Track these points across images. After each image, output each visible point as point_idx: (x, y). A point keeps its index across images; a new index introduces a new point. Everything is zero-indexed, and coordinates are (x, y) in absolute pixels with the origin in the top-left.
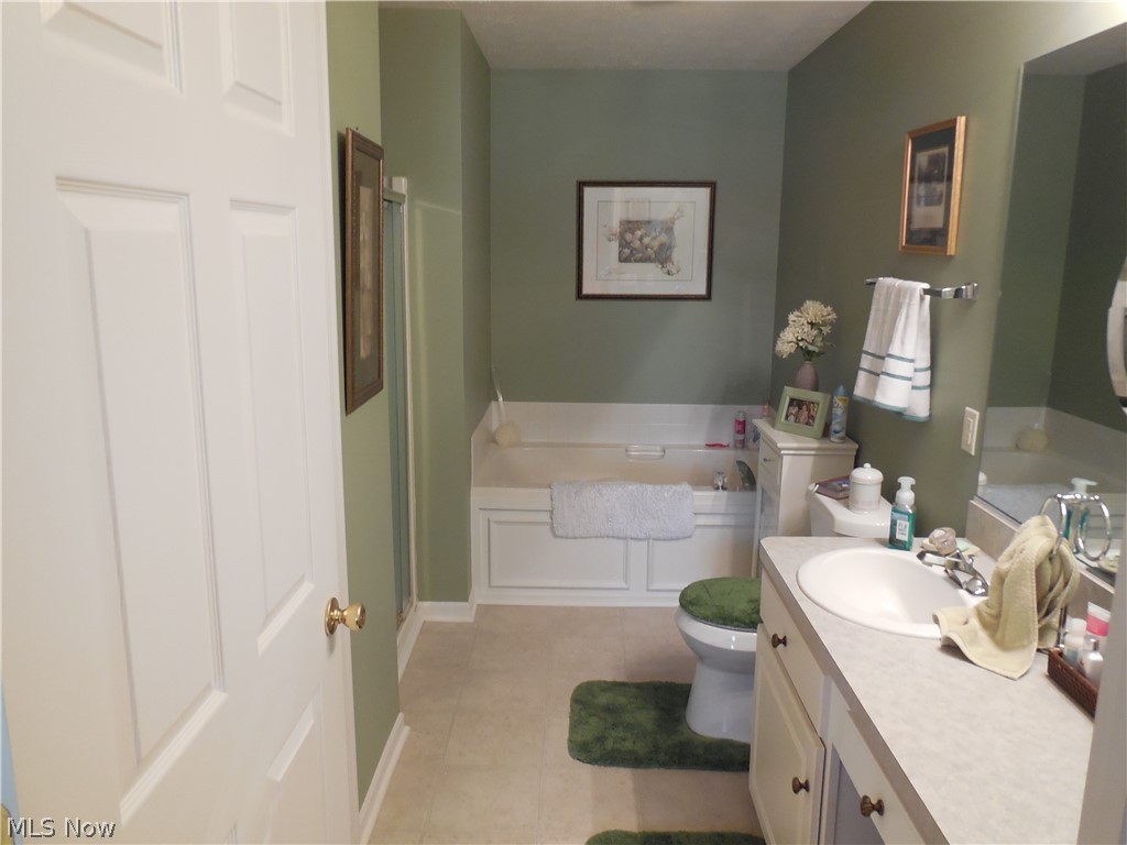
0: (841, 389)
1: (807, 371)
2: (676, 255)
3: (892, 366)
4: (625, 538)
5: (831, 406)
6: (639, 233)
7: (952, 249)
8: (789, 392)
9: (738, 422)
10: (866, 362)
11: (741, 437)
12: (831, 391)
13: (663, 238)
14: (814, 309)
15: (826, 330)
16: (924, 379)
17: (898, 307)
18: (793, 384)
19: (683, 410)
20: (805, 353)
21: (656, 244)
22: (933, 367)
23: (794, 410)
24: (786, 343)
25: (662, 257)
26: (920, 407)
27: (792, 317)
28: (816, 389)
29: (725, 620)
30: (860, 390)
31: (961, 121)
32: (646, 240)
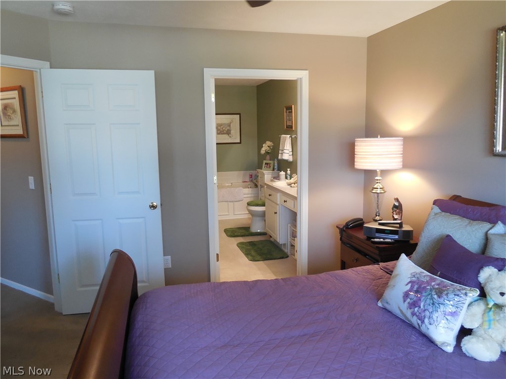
0: (276, 160)
1: (268, 157)
2: (232, 132)
3: (285, 151)
4: (233, 202)
5: (274, 163)
6: (222, 127)
7: (293, 129)
8: (265, 162)
9: (250, 175)
10: (280, 152)
11: (251, 179)
12: (274, 160)
13: (228, 128)
14: (269, 143)
15: (271, 147)
16: (291, 153)
17: (285, 140)
18: (265, 160)
19: (236, 173)
20: (267, 153)
21: (226, 130)
22: (292, 151)
23: (266, 165)
24: (263, 151)
25: (228, 133)
26: (290, 159)
27: (264, 145)
28: (270, 160)
29: (257, 205)
30: (280, 158)
31: (293, 106)
32: (224, 129)
